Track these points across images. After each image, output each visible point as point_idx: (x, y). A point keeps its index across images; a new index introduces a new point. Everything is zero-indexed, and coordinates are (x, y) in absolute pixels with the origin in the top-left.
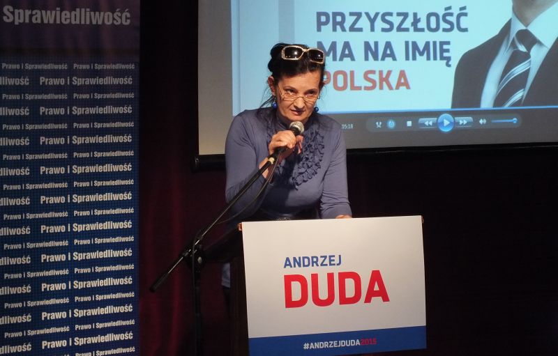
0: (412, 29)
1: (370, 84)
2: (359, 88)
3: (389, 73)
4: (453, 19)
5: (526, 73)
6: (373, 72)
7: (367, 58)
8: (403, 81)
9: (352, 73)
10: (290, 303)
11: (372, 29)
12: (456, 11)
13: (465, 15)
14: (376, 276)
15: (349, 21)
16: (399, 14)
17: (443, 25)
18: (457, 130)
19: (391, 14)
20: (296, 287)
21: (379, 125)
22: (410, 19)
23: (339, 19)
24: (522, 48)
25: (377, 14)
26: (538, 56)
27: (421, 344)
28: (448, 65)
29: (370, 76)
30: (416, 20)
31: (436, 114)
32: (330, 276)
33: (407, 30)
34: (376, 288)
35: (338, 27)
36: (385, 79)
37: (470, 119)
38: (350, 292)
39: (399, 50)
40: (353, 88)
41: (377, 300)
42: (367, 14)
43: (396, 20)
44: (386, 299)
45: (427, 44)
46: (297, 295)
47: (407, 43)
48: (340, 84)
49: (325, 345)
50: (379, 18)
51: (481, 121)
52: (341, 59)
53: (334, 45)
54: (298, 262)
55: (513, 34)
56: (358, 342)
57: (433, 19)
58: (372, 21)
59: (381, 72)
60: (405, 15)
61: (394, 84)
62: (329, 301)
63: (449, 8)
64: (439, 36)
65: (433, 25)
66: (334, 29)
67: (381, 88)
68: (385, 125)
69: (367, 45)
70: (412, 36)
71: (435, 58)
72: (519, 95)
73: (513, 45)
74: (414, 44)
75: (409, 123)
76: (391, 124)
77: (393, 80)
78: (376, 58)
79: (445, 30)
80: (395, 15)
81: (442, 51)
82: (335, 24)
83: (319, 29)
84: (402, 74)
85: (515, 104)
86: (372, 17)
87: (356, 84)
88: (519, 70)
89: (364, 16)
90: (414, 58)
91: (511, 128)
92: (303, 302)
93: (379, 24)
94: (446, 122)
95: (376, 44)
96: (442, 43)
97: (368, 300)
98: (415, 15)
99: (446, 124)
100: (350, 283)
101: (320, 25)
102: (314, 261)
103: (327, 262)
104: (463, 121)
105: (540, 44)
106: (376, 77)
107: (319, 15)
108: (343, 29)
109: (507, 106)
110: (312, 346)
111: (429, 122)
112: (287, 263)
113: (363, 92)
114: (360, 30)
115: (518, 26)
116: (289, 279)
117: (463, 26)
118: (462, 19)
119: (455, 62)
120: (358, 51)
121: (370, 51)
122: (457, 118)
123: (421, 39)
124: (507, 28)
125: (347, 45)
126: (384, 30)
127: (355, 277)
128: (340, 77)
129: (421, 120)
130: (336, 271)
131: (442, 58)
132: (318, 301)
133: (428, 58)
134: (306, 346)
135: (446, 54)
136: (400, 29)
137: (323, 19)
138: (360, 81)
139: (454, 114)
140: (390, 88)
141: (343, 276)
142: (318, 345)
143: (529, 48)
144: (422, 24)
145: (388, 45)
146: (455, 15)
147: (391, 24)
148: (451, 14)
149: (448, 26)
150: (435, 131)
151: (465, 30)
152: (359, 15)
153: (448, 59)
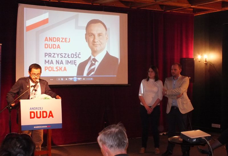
0: (67, 57)
1: (57, 70)
2: (55, 71)
3: (62, 67)
4: (77, 55)
5: (94, 68)
6: (58, 67)
7: (56, 64)
8: (65, 69)
9: (53, 67)
10: (31, 118)
11: (58, 57)
12: (78, 53)
13: (80, 54)
14: (51, 112)
15: (52, 55)
16: (64, 54)
17: (75, 56)
18: (78, 81)
19: (62, 54)
20: (32, 114)
21: (59, 79)
22: (67, 55)
23: (50, 54)
24: (93, 62)
25: (59, 54)
26: (97, 64)
27: (61, 127)
28: (76, 66)
29: (57, 68)
30: (68, 55)
31: (73, 77)
32: (40, 112)
33: (66, 57)
34: (51, 115)
35: (50, 56)
36: (61, 69)
37: (81, 78)
38: (45, 115)
39: (64, 62)
40: (53, 71)
41: (51, 117)
42: (57, 54)
43: (64, 55)
44: (53, 117)
45: (71, 61)
46: (33, 116)
47: (66, 60)
48: (50, 69)
49: (39, 127)
50: (60, 54)
51: (84, 79)
52: (50, 64)
53: (49, 61)
54: (33, 109)
55: (91, 59)
56: (46, 127)
57: (72, 55)
58: (58, 55)
59: (60, 67)
60: (66, 54)
61: (63, 70)
62: (40, 117)
63: (76, 53)
64: (74, 59)
65: (72, 56)
66: (49, 57)
67: (60, 71)
68: (60, 79)
69: (57, 61)
70: (67, 59)
71: (73, 64)
72: (93, 73)
73: (91, 61)
74: (68, 61)
75: (66, 79)
76: (62, 79)
77: (63, 69)
78: (59, 64)
79: (75, 58)
80: (63, 54)
81: (74, 62)
82: (49, 56)
83: (45, 57)
84: (65, 68)
85: (92, 75)
86: (58, 54)
87: (54, 70)
88: (93, 67)
89: (56, 54)
90: (68, 64)
91: (91, 81)
92: (34, 117)
93: (60, 56)
94: (75, 79)
95: (59, 60)
96: (74, 61)
97: (49, 117)
98: (68, 54)
99: (75, 80)
100: (45, 114)
101: (45, 56)
102: (37, 108)
103: (40, 109)
104: (79, 79)
105: (98, 61)
106: (59, 68)
107: (45, 53)
108: (51, 57)
109: (90, 76)
110: (36, 127)
111: (71, 79)
112: (31, 109)
113: (55, 72)
114: (55, 57)
115: (93, 57)
116: (31, 112)
117: (79, 57)
118: (79, 55)
119: (77, 65)
120: (54, 62)
121: (57, 62)
122: (78, 78)
123: (69, 60)
124: (90, 58)
125: (52, 61)
126: (61, 57)
127: (46, 112)
128: (50, 68)
129: (69, 78)
130: (42, 111)
131: (74, 64)
132: (37, 117)
133: (71, 64)
134: (35, 127)
135: (75, 63)
136: (64, 57)
137: (46, 54)
138: (55, 69)
139: (77, 77)
140: (62, 71)
141: (43, 112)
142: (37, 127)
143: (95, 62)
144: (70, 56)
145: (62, 61)
146: (78, 54)
147: (62, 56)
148: (77, 54)
149: (76, 57)
150: (73, 81)
151: (80, 58)
152: (55, 54)
153: (76, 64)
